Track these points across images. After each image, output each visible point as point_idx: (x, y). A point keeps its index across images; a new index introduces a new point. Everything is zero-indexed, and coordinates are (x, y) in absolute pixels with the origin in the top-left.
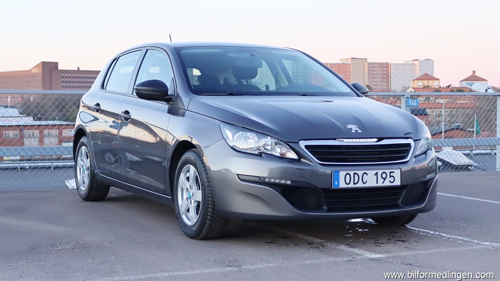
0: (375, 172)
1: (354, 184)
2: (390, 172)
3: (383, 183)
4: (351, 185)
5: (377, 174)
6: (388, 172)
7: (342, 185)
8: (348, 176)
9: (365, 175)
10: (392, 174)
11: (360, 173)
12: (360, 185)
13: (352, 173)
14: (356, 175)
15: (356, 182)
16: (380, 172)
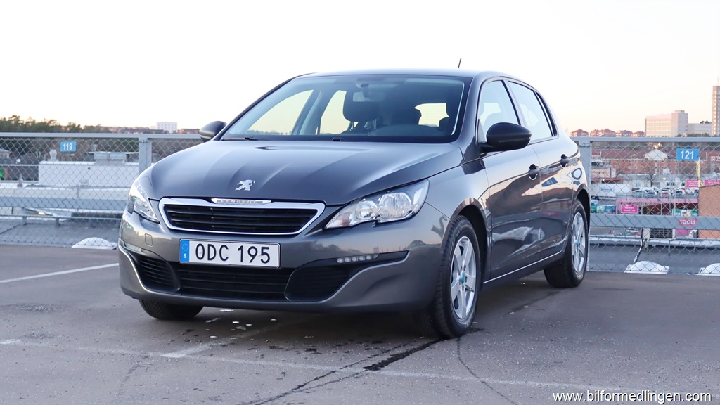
0: (240, 245)
1: (209, 259)
2: (263, 248)
3: (251, 262)
4: (205, 261)
5: (241, 248)
6: (259, 247)
7: (193, 259)
8: (200, 248)
9: (224, 248)
10: (265, 251)
11: (218, 245)
12: (217, 261)
13: (206, 244)
14: (211, 248)
15: (211, 257)
16: (246, 247)
